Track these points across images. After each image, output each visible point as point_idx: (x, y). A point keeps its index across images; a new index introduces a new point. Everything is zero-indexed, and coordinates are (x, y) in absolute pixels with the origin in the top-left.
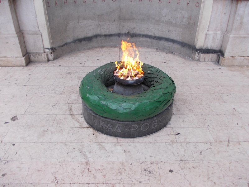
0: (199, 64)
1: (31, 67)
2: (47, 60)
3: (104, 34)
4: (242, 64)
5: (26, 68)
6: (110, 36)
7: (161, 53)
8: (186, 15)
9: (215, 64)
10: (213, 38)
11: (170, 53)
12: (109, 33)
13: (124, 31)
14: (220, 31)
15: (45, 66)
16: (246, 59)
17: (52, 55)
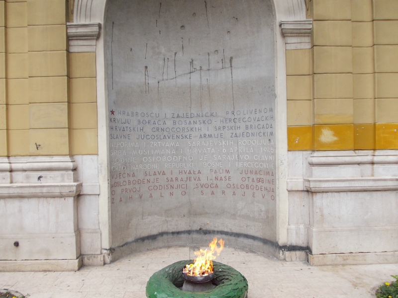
0: (284, 265)
1: (84, 272)
2: (102, 263)
3: (171, 231)
4: (335, 262)
5: (78, 273)
6: (178, 233)
7: (239, 252)
8: (263, 209)
9: (304, 263)
10: (297, 233)
11: (251, 252)
12: (178, 230)
13: (196, 227)
14: (303, 225)
15: (101, 270)
16: (339, 256)
17: (110, 257)
